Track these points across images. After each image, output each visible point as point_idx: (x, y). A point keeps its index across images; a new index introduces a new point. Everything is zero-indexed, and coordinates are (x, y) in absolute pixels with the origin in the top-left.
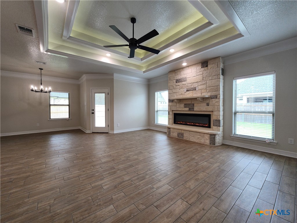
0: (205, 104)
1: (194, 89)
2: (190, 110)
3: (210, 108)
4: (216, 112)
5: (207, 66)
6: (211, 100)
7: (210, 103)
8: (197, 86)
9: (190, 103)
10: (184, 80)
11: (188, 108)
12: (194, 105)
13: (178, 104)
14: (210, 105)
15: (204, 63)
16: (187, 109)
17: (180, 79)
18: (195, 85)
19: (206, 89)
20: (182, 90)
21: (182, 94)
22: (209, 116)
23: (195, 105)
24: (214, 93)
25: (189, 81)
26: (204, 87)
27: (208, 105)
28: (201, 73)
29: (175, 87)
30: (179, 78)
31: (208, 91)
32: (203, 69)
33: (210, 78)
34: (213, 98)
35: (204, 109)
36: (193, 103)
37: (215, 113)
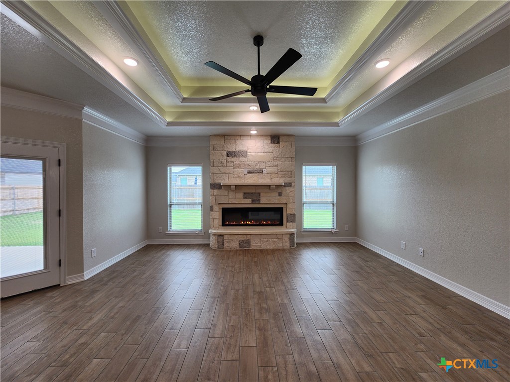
0: (277, 194)
1: (260, 171)
2: (253, 202)
3: (283, 199)
4: (290, 204)
5: (278, 143)
6: (284, 189)
7: (284, 192)
8: (264, 167)
9: (253, 191)
10: (244, 154)
11: (251, 200)
12: (259, 195)
13: (232, 193)
14: (283, 195)
15: (275, 138)
16: (249, 201)
17: (234, 152)
18: (263, 166)
19: (277, 173)
20: (239, 170)
21: (239, 177)
22: (279, 211)
23: (262, 194)
24: (288, 180)
25: (250, 157)
26: (275, 170)
27: (280, 194)
28: (271, 150)
29: (225, 164)
30: (234, 150)
31: (280, 176)
32: (273, 145)
33: (283, 159)
34: (287, 186)
35: (276, 201)
36: (258, 191)
37: (289, 206)
